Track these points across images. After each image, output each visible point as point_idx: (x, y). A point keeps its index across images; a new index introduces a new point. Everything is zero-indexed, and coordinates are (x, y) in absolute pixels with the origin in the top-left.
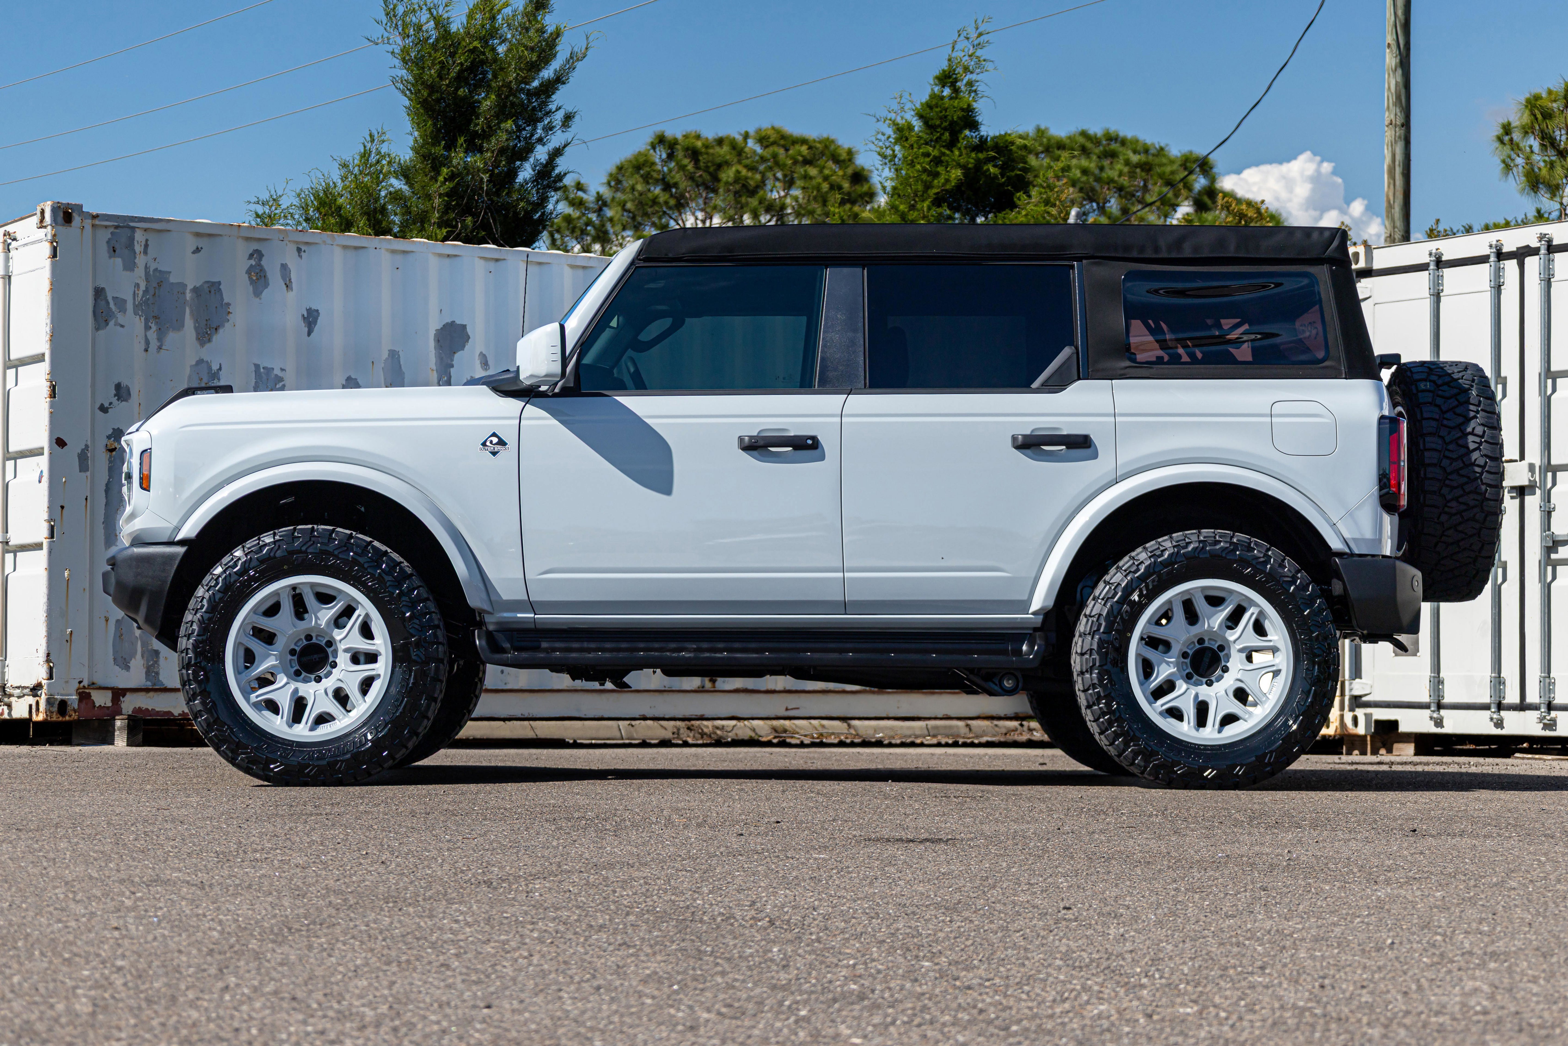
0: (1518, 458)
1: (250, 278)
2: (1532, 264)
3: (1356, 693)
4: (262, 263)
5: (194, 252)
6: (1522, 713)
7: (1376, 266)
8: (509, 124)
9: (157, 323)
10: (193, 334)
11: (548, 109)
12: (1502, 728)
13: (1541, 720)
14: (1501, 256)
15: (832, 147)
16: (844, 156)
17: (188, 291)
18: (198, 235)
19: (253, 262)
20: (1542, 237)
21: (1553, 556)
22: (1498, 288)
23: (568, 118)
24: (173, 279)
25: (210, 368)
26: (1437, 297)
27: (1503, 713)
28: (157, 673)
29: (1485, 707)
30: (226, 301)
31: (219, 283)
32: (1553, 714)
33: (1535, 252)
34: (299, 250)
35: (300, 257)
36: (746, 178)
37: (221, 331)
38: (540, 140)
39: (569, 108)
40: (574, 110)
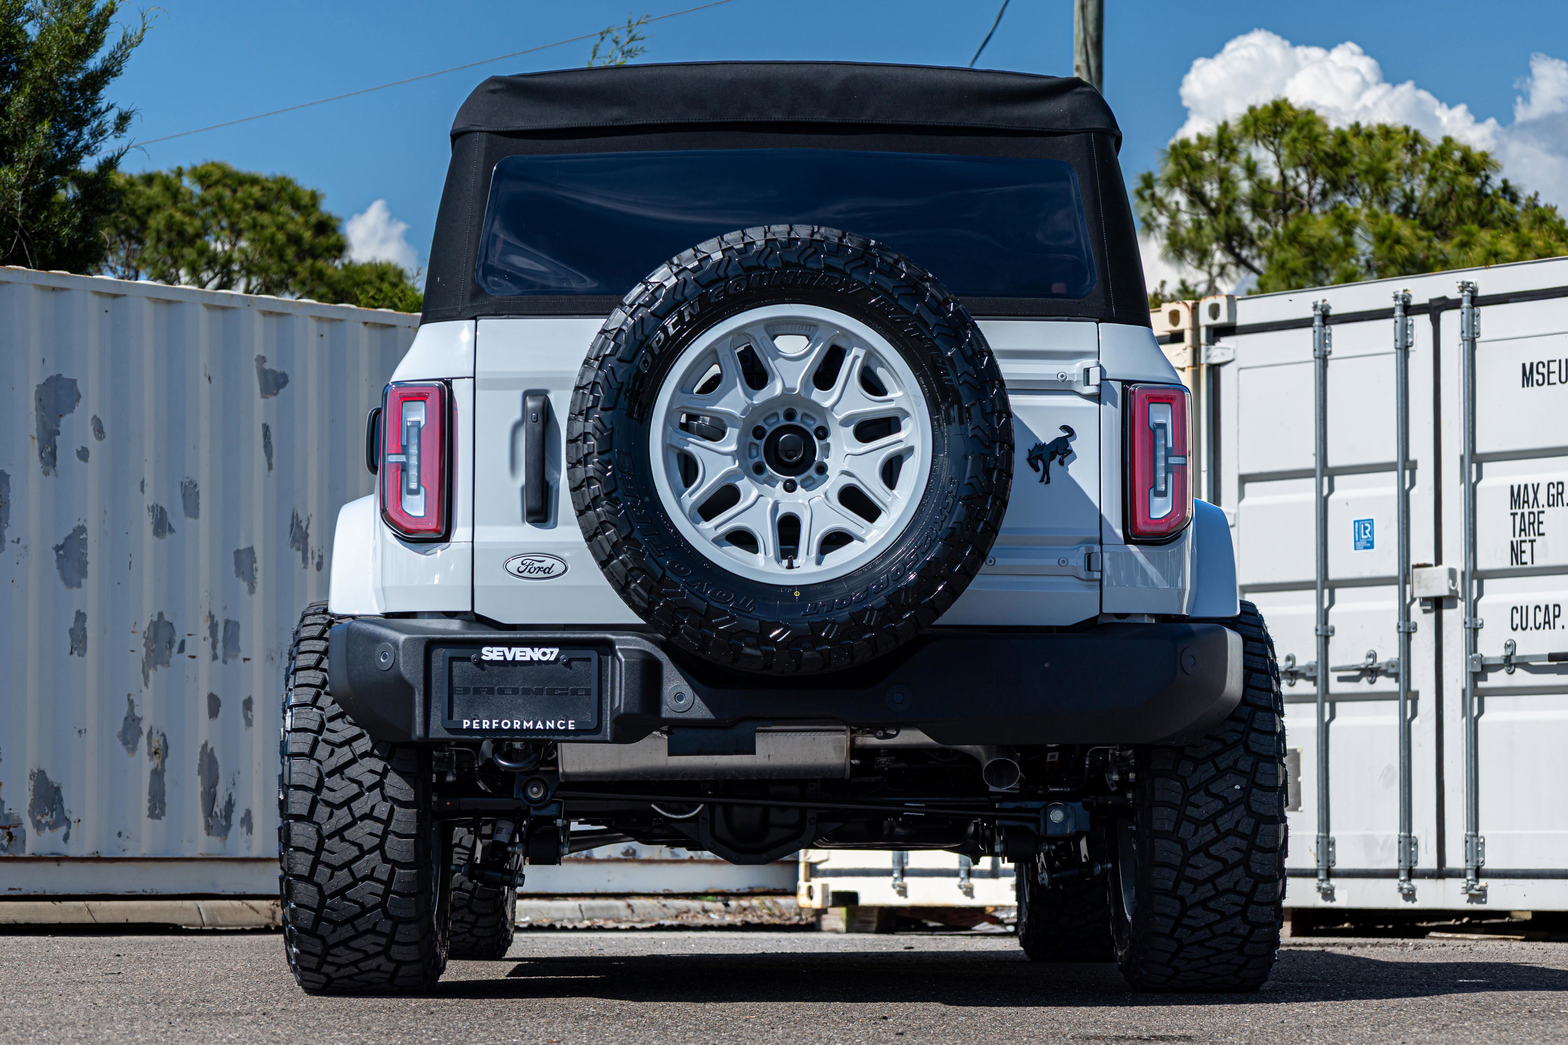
0: (1432, 561)
2: (1451, 320)
6: (1440, 881)
7: (1240, 321)
8: (46, 127)
11: (96, 108)
12: (1414, 900)
13: (1467, 889)
14: (1409, 309)
15: (290, 189)
16: (306, 200)
20: (1464, 286)
21: (1481, 684)
22: (1404, 350)
23: (123, 120)
26: (1323, 359)
27: (1415, 882)
29: (1391, 874)
32: (1482, 882)
33: (1456, 304)
36: (182, 224)
38: (87, 148)
39: (124, 106)
40: (131, 109)
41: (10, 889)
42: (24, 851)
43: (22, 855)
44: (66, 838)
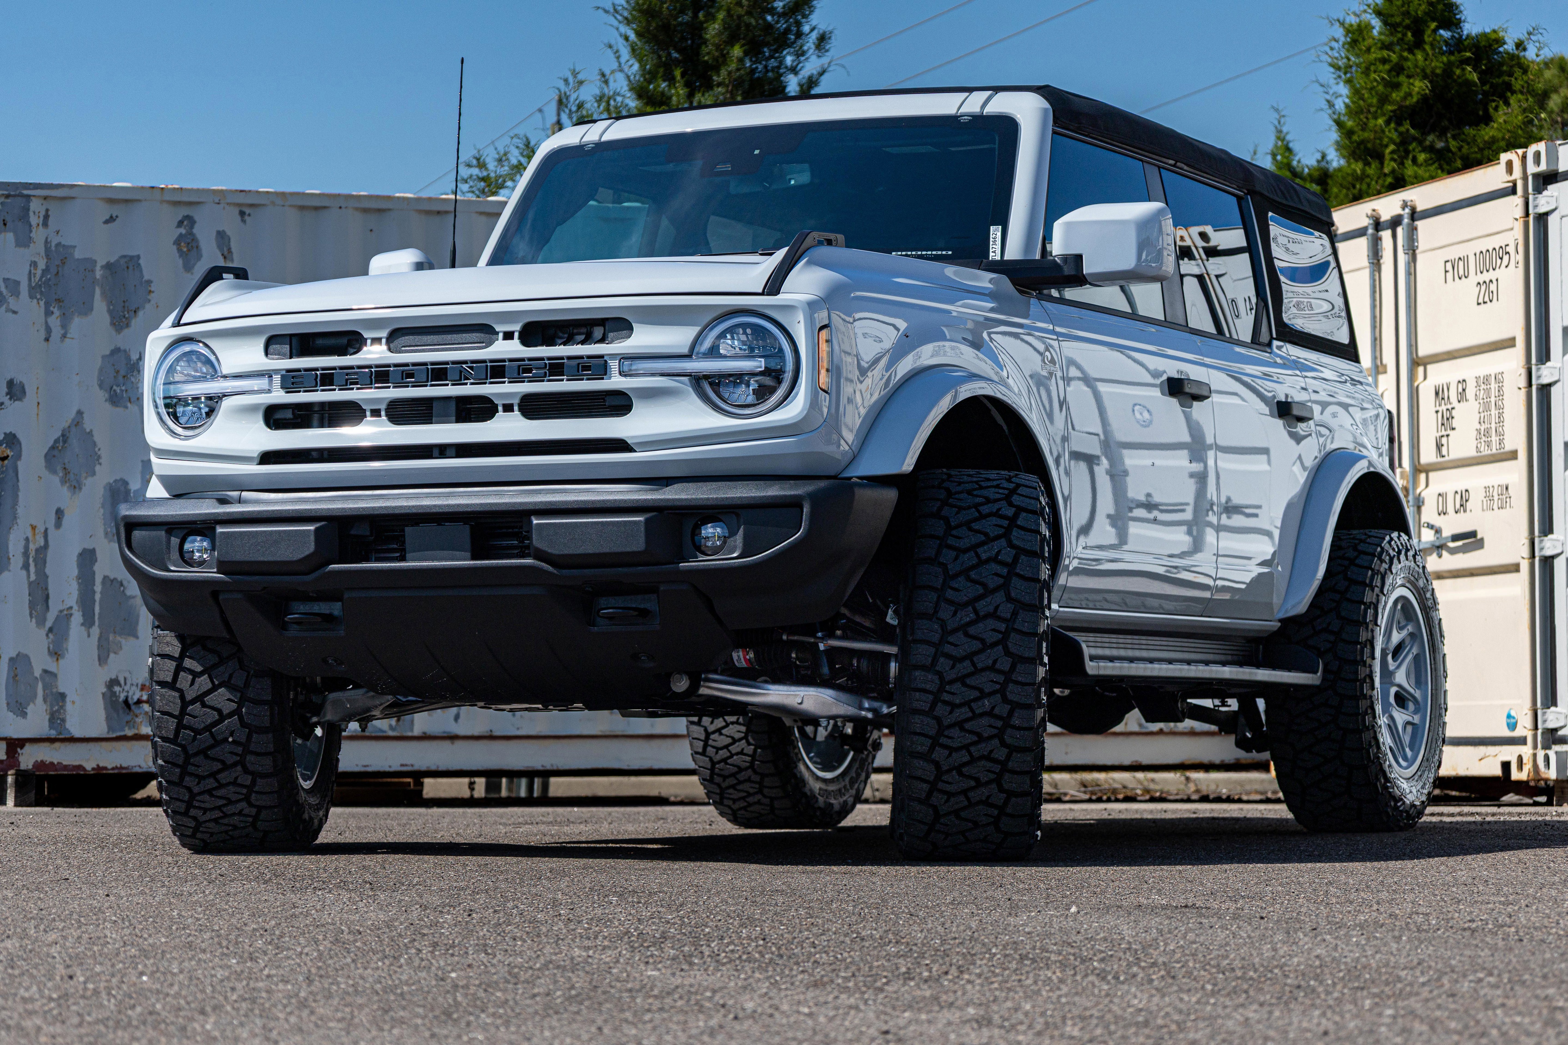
1: (179, 250)
3: (1551, 725)
4: (195, 231)
5: (106, 222)
9: (60, 308)
10: (107, 319)
11: (801, 30)
17: (98, 268)
18: (111, 201)
19: (183, 231)
23: (823, 40)
24: (78, 254)
25: (128, 358)
28: (63, 720)
30: (146, 277)
31: (138, 257)
34: (242, 214)
35: (244, 221)
37: (141, 313)
38: (790, 68)
39: (823, 27)
40: (830, 28)
41: (402, 765)
42: (412, 730)
43: (410, 734)
44: (457, 718)
